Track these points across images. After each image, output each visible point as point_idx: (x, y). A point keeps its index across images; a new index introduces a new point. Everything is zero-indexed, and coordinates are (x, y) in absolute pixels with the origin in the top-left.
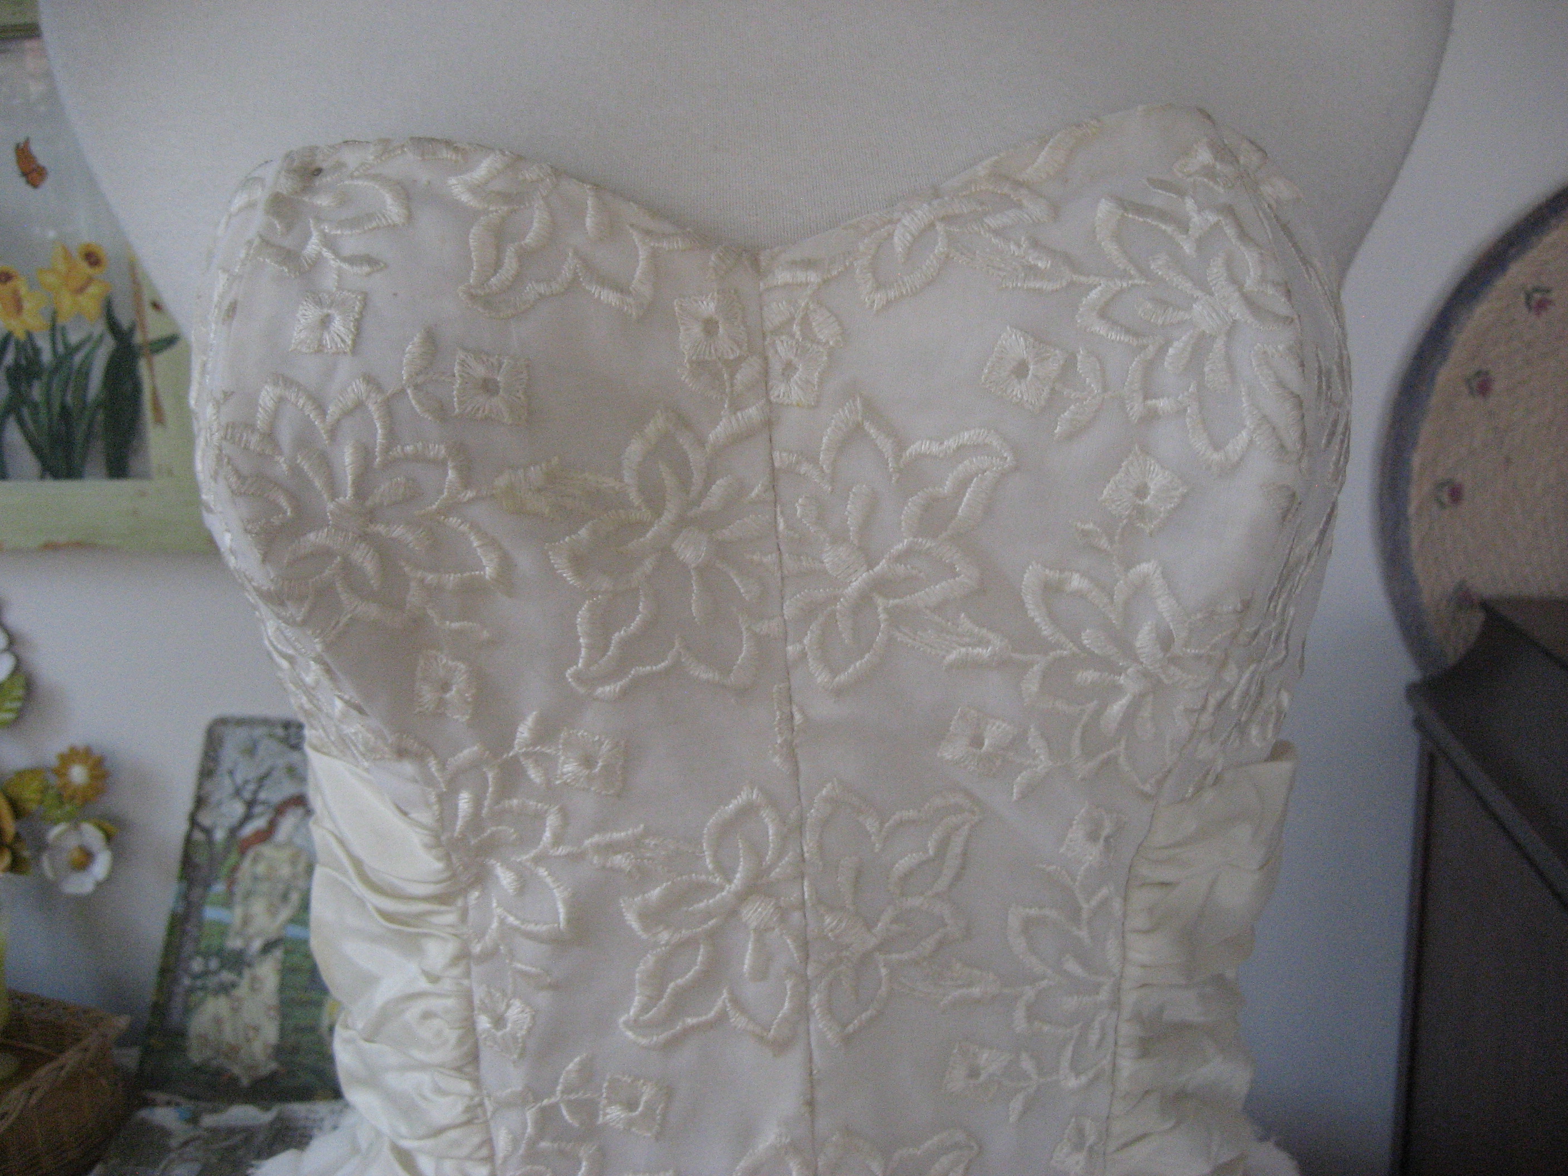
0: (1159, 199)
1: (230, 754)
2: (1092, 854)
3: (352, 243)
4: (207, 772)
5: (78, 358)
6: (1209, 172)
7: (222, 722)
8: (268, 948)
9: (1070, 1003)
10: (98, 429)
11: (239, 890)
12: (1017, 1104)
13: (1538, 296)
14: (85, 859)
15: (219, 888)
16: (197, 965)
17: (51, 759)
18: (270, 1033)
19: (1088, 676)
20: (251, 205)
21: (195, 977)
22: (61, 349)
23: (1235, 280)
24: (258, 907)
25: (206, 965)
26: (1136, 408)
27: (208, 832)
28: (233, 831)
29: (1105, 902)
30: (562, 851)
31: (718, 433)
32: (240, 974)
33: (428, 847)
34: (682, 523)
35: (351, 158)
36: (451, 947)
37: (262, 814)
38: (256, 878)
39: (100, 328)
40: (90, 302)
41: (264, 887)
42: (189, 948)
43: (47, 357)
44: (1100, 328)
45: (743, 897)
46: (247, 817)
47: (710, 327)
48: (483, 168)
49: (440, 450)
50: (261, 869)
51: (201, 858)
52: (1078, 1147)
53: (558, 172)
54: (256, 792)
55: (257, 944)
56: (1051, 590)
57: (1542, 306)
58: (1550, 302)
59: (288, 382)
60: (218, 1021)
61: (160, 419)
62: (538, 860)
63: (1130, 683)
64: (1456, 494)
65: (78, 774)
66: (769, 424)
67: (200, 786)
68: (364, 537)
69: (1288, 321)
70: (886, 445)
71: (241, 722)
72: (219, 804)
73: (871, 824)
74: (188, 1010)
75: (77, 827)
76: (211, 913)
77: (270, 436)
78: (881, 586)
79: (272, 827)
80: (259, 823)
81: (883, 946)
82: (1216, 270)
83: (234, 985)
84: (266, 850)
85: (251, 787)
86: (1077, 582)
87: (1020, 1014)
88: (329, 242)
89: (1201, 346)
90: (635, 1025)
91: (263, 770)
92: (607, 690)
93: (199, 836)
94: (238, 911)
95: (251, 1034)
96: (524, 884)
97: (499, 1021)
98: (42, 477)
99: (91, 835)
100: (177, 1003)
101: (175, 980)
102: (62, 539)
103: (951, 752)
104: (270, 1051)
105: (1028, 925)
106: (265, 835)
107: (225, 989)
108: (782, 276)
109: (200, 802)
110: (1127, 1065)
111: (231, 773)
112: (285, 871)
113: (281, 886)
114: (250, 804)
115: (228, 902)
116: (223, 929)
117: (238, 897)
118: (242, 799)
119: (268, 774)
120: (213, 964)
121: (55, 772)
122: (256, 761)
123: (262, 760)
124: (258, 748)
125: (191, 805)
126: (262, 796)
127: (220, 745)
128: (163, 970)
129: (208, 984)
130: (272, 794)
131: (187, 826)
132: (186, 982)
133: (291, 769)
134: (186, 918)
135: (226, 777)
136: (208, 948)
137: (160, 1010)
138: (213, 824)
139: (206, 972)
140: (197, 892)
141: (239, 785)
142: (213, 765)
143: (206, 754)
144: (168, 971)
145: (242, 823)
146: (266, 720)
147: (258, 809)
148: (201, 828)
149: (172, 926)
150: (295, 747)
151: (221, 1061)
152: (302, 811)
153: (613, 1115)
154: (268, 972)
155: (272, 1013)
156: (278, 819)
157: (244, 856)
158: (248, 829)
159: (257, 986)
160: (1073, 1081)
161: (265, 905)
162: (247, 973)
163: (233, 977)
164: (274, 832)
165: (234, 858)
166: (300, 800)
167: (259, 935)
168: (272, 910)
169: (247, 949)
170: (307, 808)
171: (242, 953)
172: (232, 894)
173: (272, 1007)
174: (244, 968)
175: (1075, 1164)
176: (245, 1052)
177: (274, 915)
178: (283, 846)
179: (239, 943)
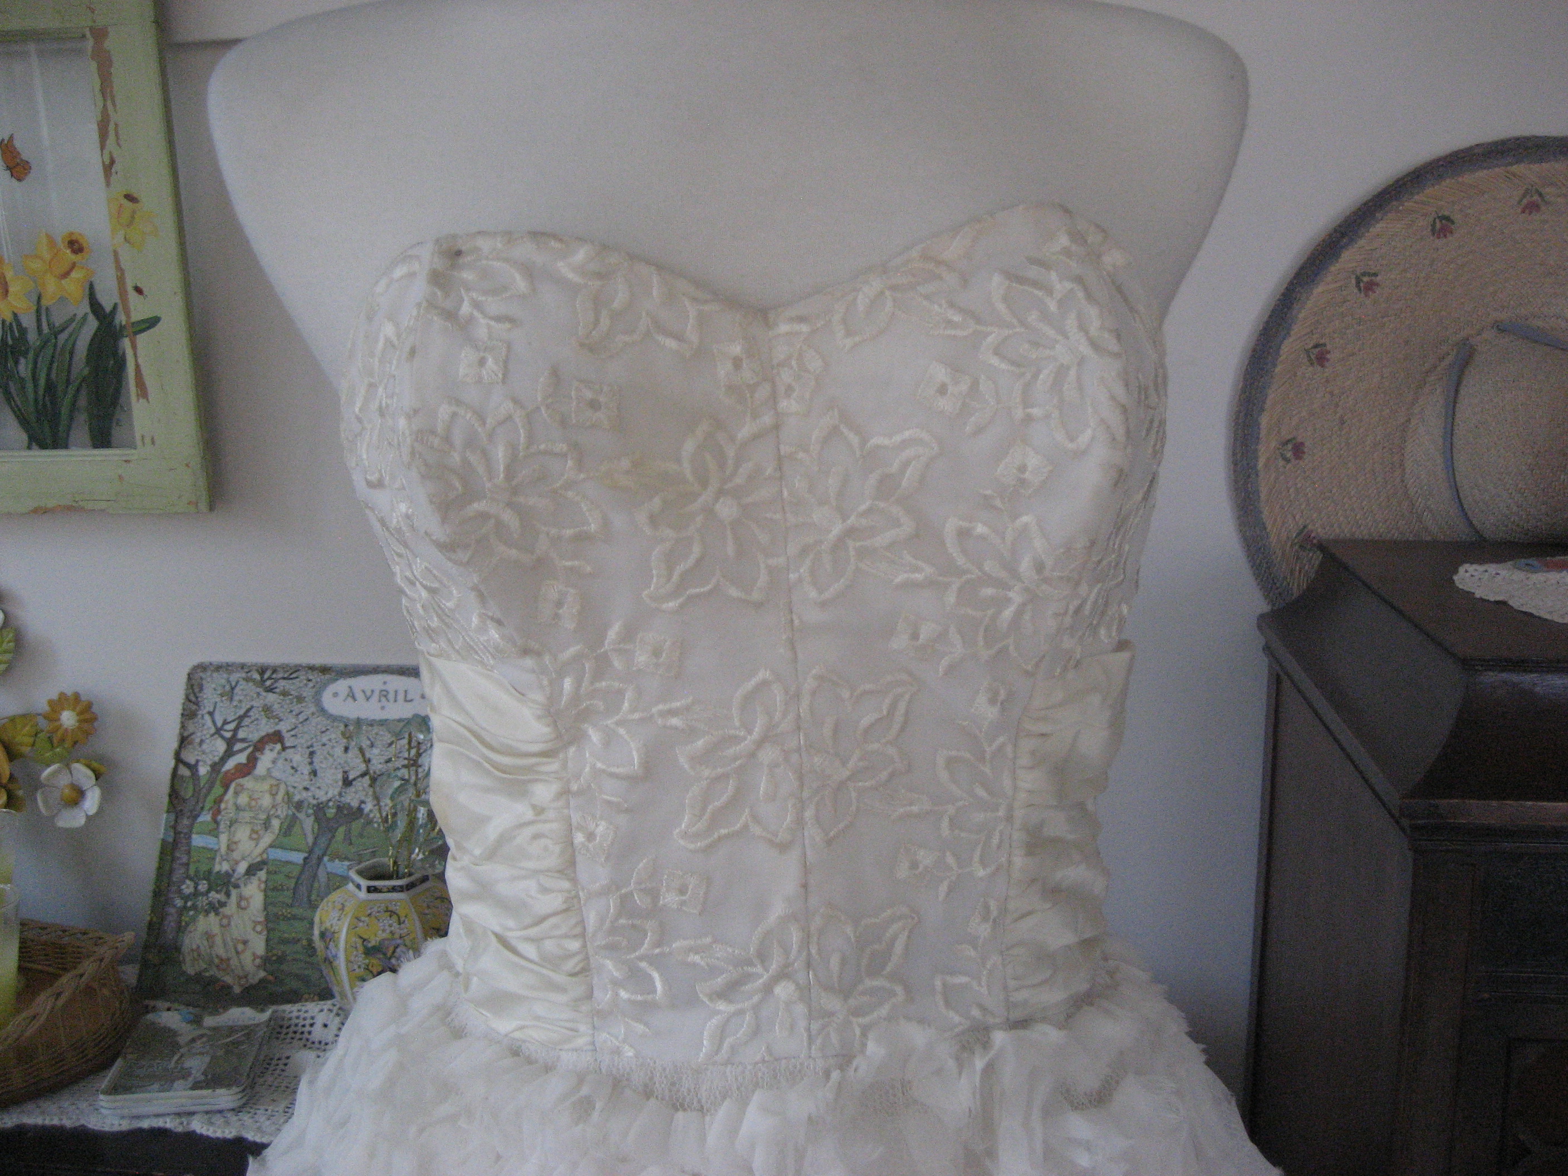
0: (1033, 272)
1: (210, 696)
2: (992, 713)
3: (494, 306)
4: (190, 713)
5: (63, 337)
6: (1067, 252)
7: (202, 667)
8: (252, 871)
9: (979, 817)
10: (83, 402)
11: (224, 819)
12: (944, 888)
13: (1365, 279)
14: (78, 795)
15: (206, 817)
16: (188, 888)
17: (42, 705)
18: (259, 945)
19: (989, 591)
20: (412, 275)
21: (186, 898)
22: (46, 329)
23: (1083, 328)
24: (242, 834)
25: (196, 888)
26: (1019, 413)
27: (193, 768)
28: (216, 767)
29: (1001, 748)
30: (636, 716)
31: (744, 432)
32: (228, 895)
33: (539, 718)
34: (720, 493)
35: (484, 244)
36: (555, 787)
37: (241, 751)
38: (238, 808)
39: (85, 308)
40: (73, 287)
41: (247, 815)
42: (179, 873)
43: (32, 336)
44: (995, 361)
45: (760, 744)
46: (229, 754)
47: (737, 363)
48: (581, 255)
49: (562, 447)
50: (243, 799)
51: (187, 792)
52: (985, 919)
53: (632, 257)
54: (235, 731)
55: (242, 868)
56: (963, 534)
57: (1370, 287)
58: (1377, 285)
59: (458, 402)
60: (209, 936)
61: (143, 391)
62: (618, 723)
63: (1016, 597)
64: (1298, 450)
65: (68, 718)
66: (777, 427)
67: (183, 727)
68: (509, 505)
69: (1117, 355)
70: (854, 439)
71: (218, 668)
72: (202, 742)
73: (846, 694)
74: (181, 929)
75: (68, 766)
76: (198, 840)
77: (447, 439)
78: (850, 532)
79: (252, 761)
81: (852, 777)
82: (1071, 323)
83: (223, 904)
84: (247, 782)
85: (232, 726)
86: (980, 529)
87: (945, 823)
88: (477, 305)
89: (1061, 372)
90: (685, 835)
91: (241, 712)
92: (672, 605)
93: (184, 771)
94: (224, 838)
95: (240, 947)
96: (609, 739)
97: (591, 836)
98: (29, 448)
99: (82, 774)
100: (170, 923)
101: (168, 902)
102: (51, 503)
103: (900, 642)
104: (258, 961)
105: (950, 762)
106: (247, 769)
107: (215, 908)
108: (784, 328)
109: (184, 741)
110: (1018, 861)
111: (211, 714)
112: (266, 801)
113: (263, 816)
114: (230, 742)
115: (214, 832)
117: (222, 826)
118: (223, 737)
119: (246, 715)
120: (203, 886)
121: (46, 717)
122: (235, 703)
123: (240, 701)
124: (237, 690)
125: (175, 745)
126: (241, 734)
127: (201, 689)
128: (157, 894)
129: (199, 904)
130: (251, 732)
131: (173, 763)
132: (179, 903)
133: (267, 710)
134: (175, 843)
135: (207, 717)
136: (197, 871)
137: (155, 928)
138: (197, 761)
139: (196, 894)
140: (186, 822)
141: (219, 724)
142: (194, 707)
143: (187, 698)
144: (160, 894)
145: (224, 760)
146: (243, 666)
147: (238, 746)
148: (187, 765)
149: (162, 853)
150: (270, 690)
151: (213, 972)
152: (279, 746)
153: (670, 899)
154: (254, 892)
155: (259, 928)
156: (257, 754)
157: (226, 787)
158: (230, 764)
159: (243, 904)
160: (981, 873)
161: (248, 832)
162: (234, 893)
163: (221, 897)
164: (254, 767)
165: (218, 790)
166: (277, 737)
167: (243, 859)
168: (255, 836)
169: (234, 871)
170: (283, 744)
171: (228, 875)
172: (216, 822)
173: (259, 922)
174: (231, 888)
175: (984, 930)
176: (234, 962)
177: (257, 841)
178: (263, 778)
179: (225, 867)
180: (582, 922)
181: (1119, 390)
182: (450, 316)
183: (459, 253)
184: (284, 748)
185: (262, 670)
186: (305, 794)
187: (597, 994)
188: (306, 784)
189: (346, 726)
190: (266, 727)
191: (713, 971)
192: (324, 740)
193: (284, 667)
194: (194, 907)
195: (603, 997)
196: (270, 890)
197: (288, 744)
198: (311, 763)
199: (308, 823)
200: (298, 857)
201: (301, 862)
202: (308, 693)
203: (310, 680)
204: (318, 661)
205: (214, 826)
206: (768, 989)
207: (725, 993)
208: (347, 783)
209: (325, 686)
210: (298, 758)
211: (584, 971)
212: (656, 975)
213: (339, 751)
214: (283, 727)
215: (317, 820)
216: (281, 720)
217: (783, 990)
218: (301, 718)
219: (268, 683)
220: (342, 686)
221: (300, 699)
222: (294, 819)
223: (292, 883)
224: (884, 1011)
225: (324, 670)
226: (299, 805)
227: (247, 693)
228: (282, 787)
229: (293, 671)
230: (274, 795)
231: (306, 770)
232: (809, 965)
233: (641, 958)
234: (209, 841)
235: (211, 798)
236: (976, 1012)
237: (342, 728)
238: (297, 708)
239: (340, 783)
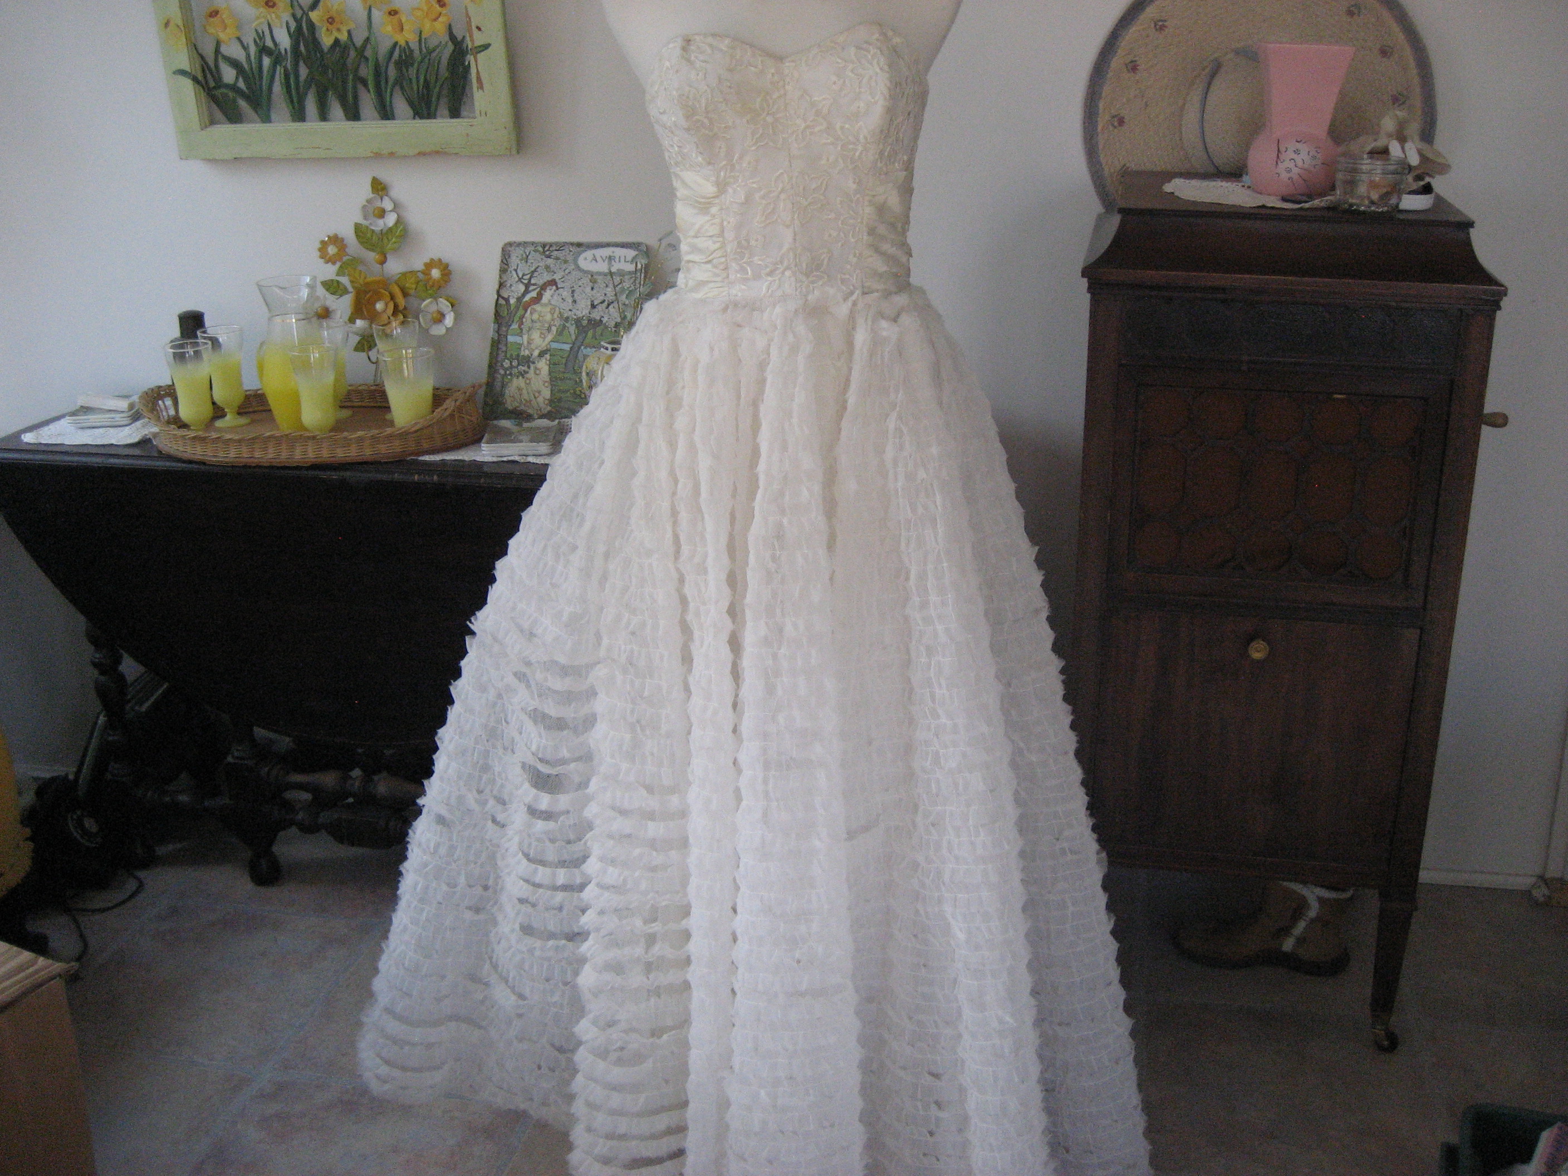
0: (865, 46)
1: (514, 260)
2: (854, 186)
3: (701, 57)
4: (504, 269)
5: (434, 55)
6: (878, 40)
7: (510, 244)
8: (541, 354)
9: (852, 221)
10: (445, 92)
11: (525, 327)
12: (840, 244)
13: (1160, 23)
14: (440, 317)
15: (515, 326)
16: (506, 364)
17: (421, 266)
18: (547, 393)
19: (851, 146)
20: (675, 47)
21: (506, 370)
22: (424, 49)
23: (878, 64)
24: (536, 335)
25: (511, 364)
26: (857, 90)
27: (507, 300)
28: (519, 299)
29: (858, 199)
30: (743, 184)
31: (775, 96)
32: (529, 367)
33: (713, 186)
34: (768, 114)
35: (697, 38)
36: (718, 207)
37: (533, 290)
38: (533, 321)
39: (447, 38)
40: (440, 26)
41: (538, 325)
42: (502, 355)
43: (417, 53)
44: (850, 74)
45: (780, 193)
46: (527, 291)
47: (773, 75)
48: (727, 41)
49: (721, 100)
50: (535, 316)
51: (504, 312)
52: (855, 256)
53: (743, 42)
54: (530, 279)
55: (536, 353)
56: (842, 128)
57: (1162, 28)
58: (1166, 27)
59: (691, 86)
60: (520, 389)
61: (481, 87)
62: (738, 186)
63: (860, 148)
64: (1121, 122)
65: (436, 273)
66: (785, 94)
67: (500, 277)
68: (705, 117)
69: (888, 72)
70: (808, 98)
71: (519, 244)
72: (511, 286)
73: (806, 178)
74: (503, 386)
75: (435, 299)
76: (511, 339)
77: (688, 97)
78: (808, 127)
79: (540, 296)
80: (534, 294)
81: (809, 204)
82: (875, 62)
83: (526, 372)
84: (538, 307)
85: (528, 277)
86: (847, 126)
87: (840, 222)
88: (696, 57)
89: (871, 77)
90: (758, 222)
91: (533, 269)
92: (753, 148)
93: (502, 302)
94: (525, 337)
95: (537, 395)
96: (735, 191)
97: (729, 222)
98: (414, 118)
99: (444, 305)
100: (498, 384)
101: (496, 371)
102: (428, 150)
103: (823, 162)
104: (547, 402)
105: (841, 202)
106: (538, 299)
107: (522, 374)
108: (787, 64)
109: (501, 285)
110: (865, 237)
111: (516, 270)
112: (548, 317)
113: (547, 325)
114: (527, 286)
115: (520, 334)
116: (519, 346)
117: (524, 331)
118: (522, 282)
119: (535, 271)
120: (515, 363)
121: (423, 272)
122: (529, 264)
123: (532, 263)
124: (529, 257)
125: (497, 287)
126: (533, 281)
127: (509, 256)
128: (490, 366)
129: (513, 372)
130: (539, 280)
131: (496, 297)
132: (502, 372)
133: (547, 268)
134: (499, 342)
135: (514, 273)
136: (511, 355)
137: (490, 385)
138: (509, 296)
139: (511, 367)
140: (504, 329)
141: (520, 276)
142: (506, 267)
143: (502, 261)
144: (492, 367)
145: (524, 295)
146: (533, 243)
147: (532, 288)
148: (503, 298)
149: (492, 346)
150: (549, 257)
151: (523, 407)
152: (554, 288)
153: (753, 243)
154: (543, 365)
155: (546, 384)
156: (543, 292)
157: (526, 311)
158: (527, 298)
159: (538, 372)
160: (853, 240)
161: (538, 334)
162: (532, 366)
163: (525, 368)
164: (541, 299)
165: (521, 312)
166: (553, 283)
167: (537, 348)
168: (543, 336)
169: (532, 355)
170: (557, 286)
171: (529, 357)
172: (521, 329)
173: (546, 382)
174: (531, 364)
175: (855, 260)
176: (534, 403)
177: (544, 338)
178: (546, 305)
179: (527, 353)
180: (726, 251)
181: (888, 84)
182: (688, 60)
183: (690, 40)
184: (557, 289)
185: (544, 246)
186: (570, 313)
187: (730, 276)
188: (571, 307)
189: (592, 276)
190: (547, 277)
191: (766, 266)
192: (580, 283)
193: (556, 244)
194: (511, 374)
195: (732, 277)
196: (552, 365)
197: (559, 286)
198: (573, 296)
199: (572, 329)
200: (567, 347)
201: (569, 349)
202: (570, 258)
203: (571, 251)
204: (575, 240)
205: (519, 331)
206: (783, 273)
207: (771, 274)
208: (593, 306)
209: (580, 254)
210: (566, 294)
211: (726, 269)
212: (748, 268)
213: (588, 289)
214: (557, 277)
215: (577, 327)
216: (555, 273)
217: (788, 273)
218: (567, 271)
219: (547, 253)
220: (589, 254)
221: (566, 262)
222: (564, 327)
223: (564, 361)
224: (820, 283)
225: (579, 245)
226: (567, 319)
227: (537, 260)
228: (557, 309)
229: (561, 246)
230: (553, 314)
231: (570, 300)
232: (796, 265)
233: (744, 263)
234: (518, 339)
235: (519, 314)
236: (852, 288)
237: (590, 276)
238: (564, 266)
239: (590, 307)
